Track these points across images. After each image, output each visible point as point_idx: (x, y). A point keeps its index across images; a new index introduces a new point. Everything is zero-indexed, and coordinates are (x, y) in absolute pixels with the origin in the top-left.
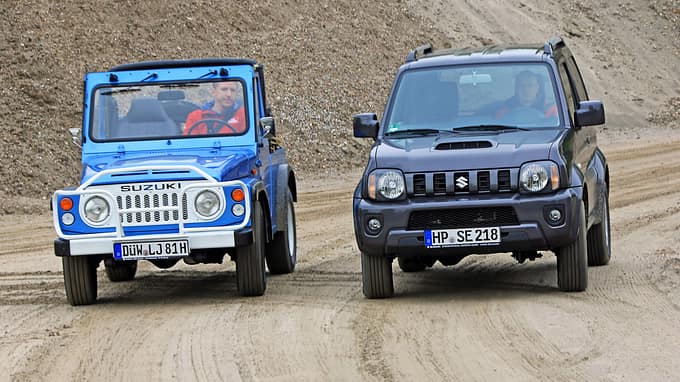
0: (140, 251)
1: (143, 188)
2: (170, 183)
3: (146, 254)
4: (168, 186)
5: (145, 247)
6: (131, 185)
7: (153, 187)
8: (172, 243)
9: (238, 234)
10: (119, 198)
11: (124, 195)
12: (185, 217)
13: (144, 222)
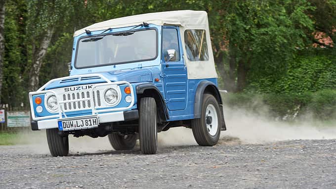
0: (72, 125)
1: (76, 89)
2: (90, 85)
3: (75, 127)
4: (89, 87)
5: (75, 122)
6: (70, 87)
7: (81, 88)
8: (88, 120)
9: (126, 114)
10: (64, 95)
11: (66, 94)
12: (99, 105)
13: (77, 109)
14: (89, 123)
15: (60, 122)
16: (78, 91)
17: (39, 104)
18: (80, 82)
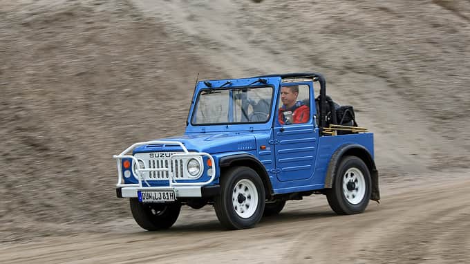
0: (150, 197)
1: (160, 155)
3: (154, 199)
5: (153, 195)
6: (154, 153)
7: (164, 155)
8: (166, 193)
9: (203, 189)
10: (150, 161)
11: (152, 159)
12: (182, 176)
13: (161, 179)
14: (166, 196)
15: (139, 192)
16: (161, 158)
17: (127, 169)
18: (164, 148)
